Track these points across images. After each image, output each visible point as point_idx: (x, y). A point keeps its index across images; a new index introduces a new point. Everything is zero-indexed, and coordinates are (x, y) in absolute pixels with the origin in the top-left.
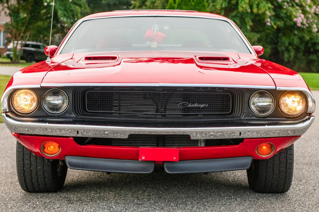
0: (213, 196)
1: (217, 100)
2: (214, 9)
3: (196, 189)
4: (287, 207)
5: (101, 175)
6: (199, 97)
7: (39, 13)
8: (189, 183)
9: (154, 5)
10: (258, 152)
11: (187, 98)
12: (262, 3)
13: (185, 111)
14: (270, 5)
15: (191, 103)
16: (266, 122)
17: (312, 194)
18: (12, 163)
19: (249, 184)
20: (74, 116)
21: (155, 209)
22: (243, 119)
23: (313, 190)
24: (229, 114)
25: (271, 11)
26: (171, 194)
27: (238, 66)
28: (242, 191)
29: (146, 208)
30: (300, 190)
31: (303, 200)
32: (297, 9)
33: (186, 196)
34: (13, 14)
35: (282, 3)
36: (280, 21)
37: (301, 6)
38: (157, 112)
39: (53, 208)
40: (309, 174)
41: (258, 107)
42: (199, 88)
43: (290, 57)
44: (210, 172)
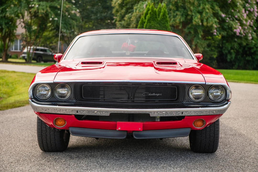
0: (166, 155)
1: (168, 91)
2: (174, 22)
3: (155, 151)
4: (214, 162)
5: (91, 142)
6: (156, 89)
7: (46, 26)
8: (151, 146)
9: (130, 20)
10: (194, 125)
11: (148, 90)
12: (210, 18)
13: (147, 98)
14: (216, 20)
15: (150, 93)
16: (200, 105)
17: (233, 154)
18: (32, 133)
19: (191, 147)
20: (75, 101)
21: (127, 163)
22: (184, 104)
23: (234, 152)
24: (176, 100)
25: (217, 24)
26: (138, 154)
27: (182, 69)
28: (186, 152)
29: (121, 162)
30: (225, 151)
31: (226, 158)
32: (236, 23)
33: (148, 155)
34: (27, 27)
35: (225, 18)
36: (223, 32)
37: (239, 20)
38: (128, 99)
39: (61, 162)
40: (233, 141)
41: (194, 95)
42: (156, 83)
43: (232, 58)
44: (164, 138)
